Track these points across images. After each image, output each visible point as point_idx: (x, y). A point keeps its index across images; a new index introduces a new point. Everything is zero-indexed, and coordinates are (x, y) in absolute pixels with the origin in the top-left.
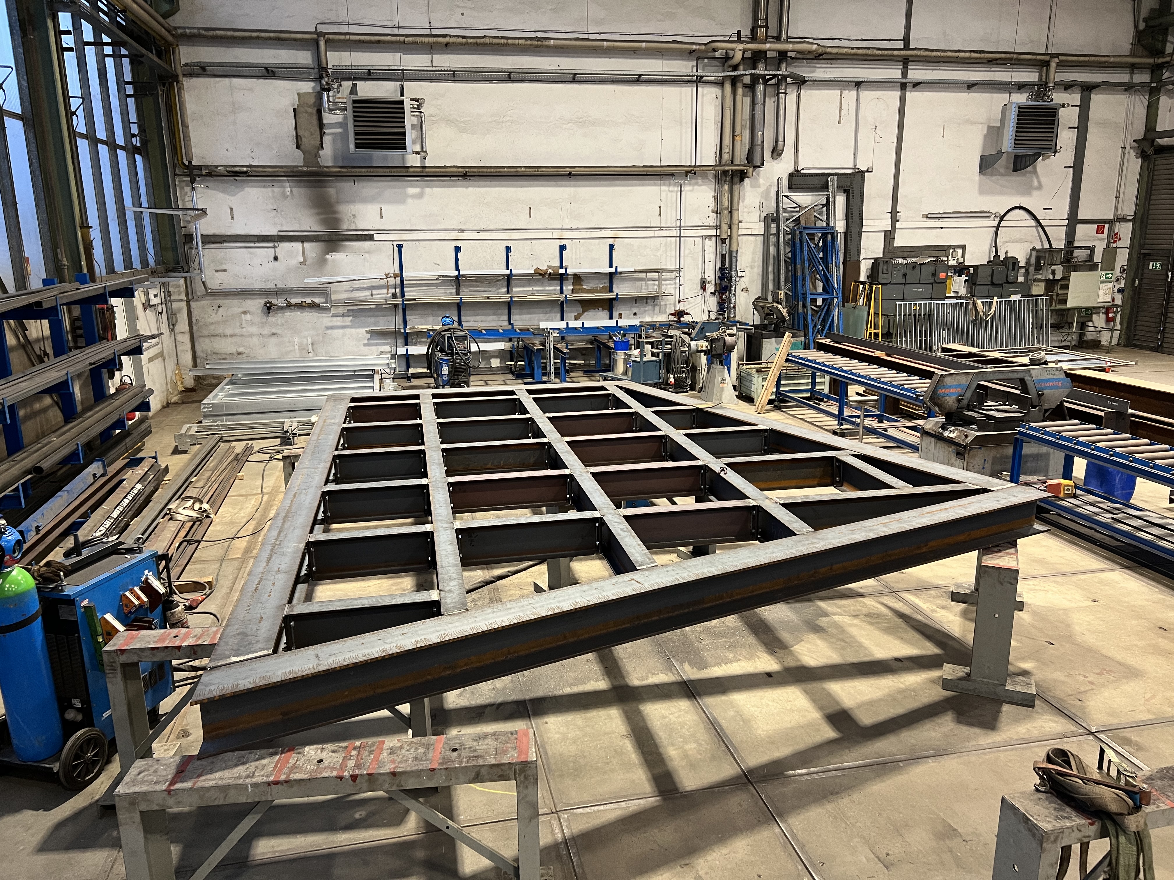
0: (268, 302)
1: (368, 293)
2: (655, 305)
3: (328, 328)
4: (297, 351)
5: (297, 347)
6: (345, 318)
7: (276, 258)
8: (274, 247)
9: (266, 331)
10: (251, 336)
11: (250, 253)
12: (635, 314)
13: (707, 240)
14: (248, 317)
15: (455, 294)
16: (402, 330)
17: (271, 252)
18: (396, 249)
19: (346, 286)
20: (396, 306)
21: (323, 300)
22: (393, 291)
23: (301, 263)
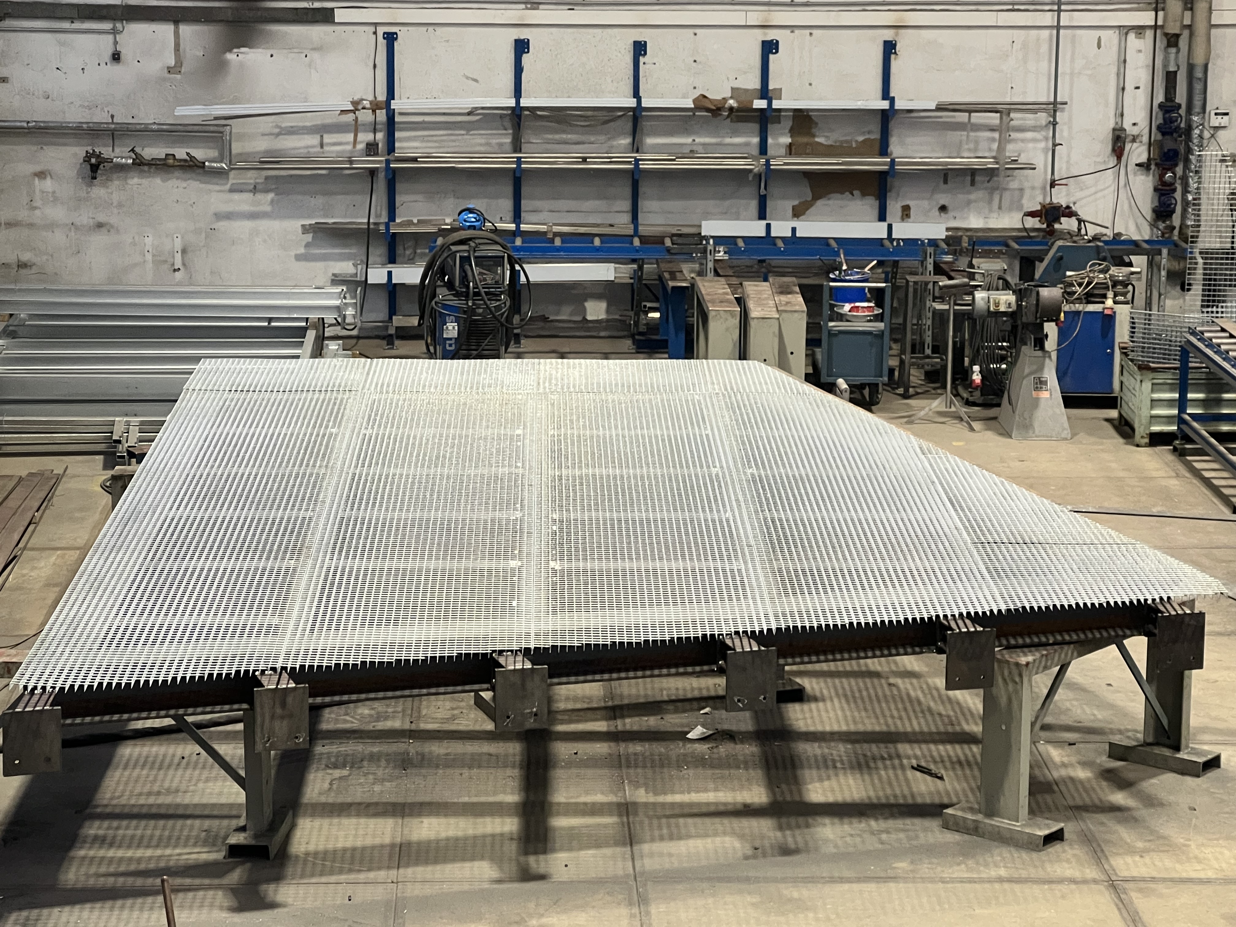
0: (94, 155)
1: (313, 140)
2: (993, 190)
3: (219, 216)
4: (150, 265)
5: (149, 257)
6: (260, 196)
7: (116, 57)
8: (114, 32)
9: (84, 218)
10: (51, 226)
11: (62, 44)
12: (943, 209)
13: (1132, 36)
14: (48, 184)
15: (509, 148)
16: (382, 228)
17: (105, 43)
18: (382, 43)
19: (266, 124)
20: (372, 172)
21: (213, 153)
22: (370, 137)
23: (170, 70)
